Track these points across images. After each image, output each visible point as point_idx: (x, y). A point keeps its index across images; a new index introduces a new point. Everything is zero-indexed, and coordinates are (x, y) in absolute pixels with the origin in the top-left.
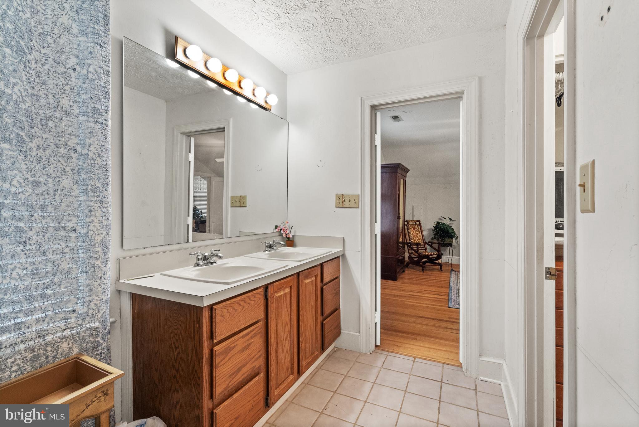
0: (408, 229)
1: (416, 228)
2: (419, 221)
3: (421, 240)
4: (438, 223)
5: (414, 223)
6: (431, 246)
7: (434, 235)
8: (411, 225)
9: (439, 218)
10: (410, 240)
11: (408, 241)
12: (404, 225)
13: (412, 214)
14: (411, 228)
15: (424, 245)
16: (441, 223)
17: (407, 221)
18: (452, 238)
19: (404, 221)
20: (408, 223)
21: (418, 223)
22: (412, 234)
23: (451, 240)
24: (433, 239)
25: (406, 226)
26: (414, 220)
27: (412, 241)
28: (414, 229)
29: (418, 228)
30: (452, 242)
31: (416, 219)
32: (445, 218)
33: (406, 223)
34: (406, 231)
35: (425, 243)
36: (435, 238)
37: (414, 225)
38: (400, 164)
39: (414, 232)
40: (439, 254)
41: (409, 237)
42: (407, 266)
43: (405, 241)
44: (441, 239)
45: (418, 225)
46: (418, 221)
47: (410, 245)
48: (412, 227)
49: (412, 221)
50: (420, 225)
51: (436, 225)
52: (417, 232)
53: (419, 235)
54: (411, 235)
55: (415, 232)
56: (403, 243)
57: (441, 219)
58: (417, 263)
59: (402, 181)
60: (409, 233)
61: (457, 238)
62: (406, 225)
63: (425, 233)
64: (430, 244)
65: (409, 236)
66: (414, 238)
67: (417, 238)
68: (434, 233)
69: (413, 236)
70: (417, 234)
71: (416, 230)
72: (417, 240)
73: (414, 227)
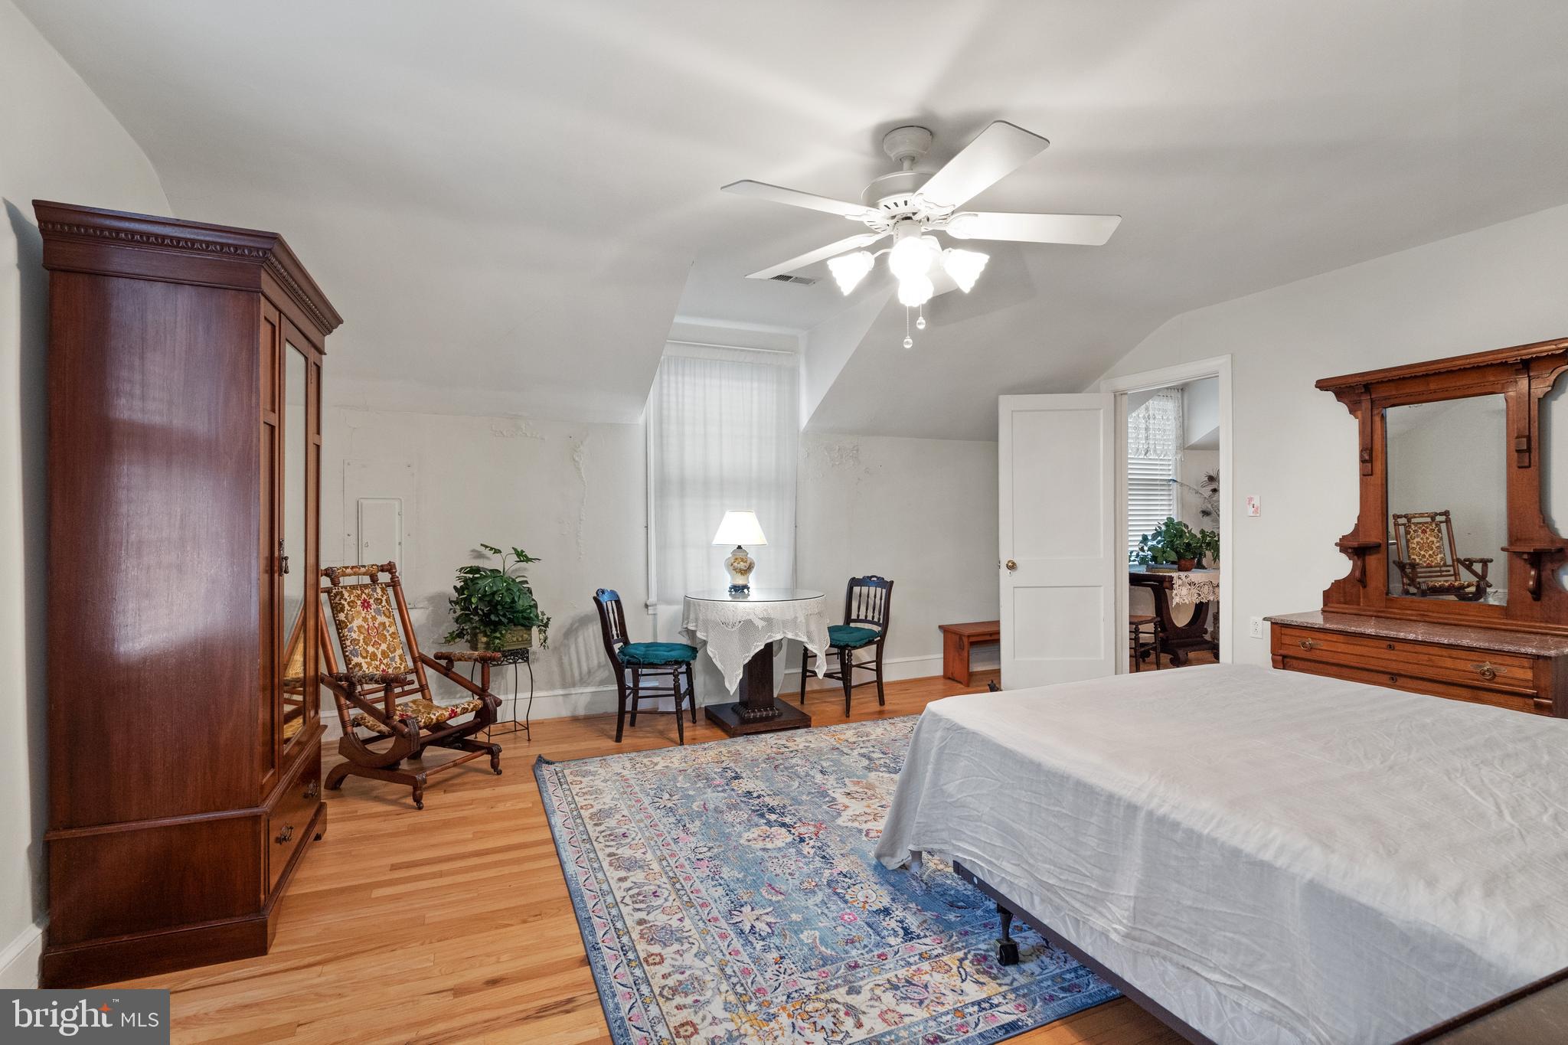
0: (336, 609)
1: (378, 601)
2: (390, 568)
3: (399, 652)
4: (474, 570)
5: (367, 580)
6: (447, 672)
7: (457, 620)
8: (353, 587)
9: (473, 551)
10: (347, 661)
11: (342, 668)
12: (312, 588)
13: (353, 539)
14: (352, 604)
15: (416, 671)
16: (485, 570)
17: (329, 573)
18: (529, 628)
19: (314, 570)
20: (335, 583)
21: (384, 577)
22: (360, 627)
23: (526, 636)
24: (452, 637)
25: (324, 597)
26: (367, 561)
27: (359, 665)
28: (366, 605)
29: (388, 601)
30: (529, 642)
31: (373, 557)
32: (497, 551)
33: (325, 582)
34: (326, 611)
35: (420, 659)
36: (460, 635)
37: (366, 586)
38: (274, 238)
39: (365, 619)
40: (485, 705)
41: (343, 647)
42: (335, 784)
43: (323, 669)
44: (486, 635)
45: (388, 585)
46: (382, 569)
47: (347, 688)
48: (358, 597)
49: (356, 570)
50: (394, 584)
51: (465, 581)
52: (381, 619)
53: (392, 630)
54: (355, 636)
55: (374, 618)
56: (311, 684)
57: (479, 556)
58: (387, 768)
59: (294, 362)
60: (340, 626)
61: (546, 625)
62: (328, 591)
63: (417, 616)
64: (443, 662)
65: (342, 639)
66: (371, 649)
67: (384, 646)
68: (459, 613)
69: (361, 641)
70: (381, 629)
71: (378, 611)
72: (383, 653)
73: (364, 596)
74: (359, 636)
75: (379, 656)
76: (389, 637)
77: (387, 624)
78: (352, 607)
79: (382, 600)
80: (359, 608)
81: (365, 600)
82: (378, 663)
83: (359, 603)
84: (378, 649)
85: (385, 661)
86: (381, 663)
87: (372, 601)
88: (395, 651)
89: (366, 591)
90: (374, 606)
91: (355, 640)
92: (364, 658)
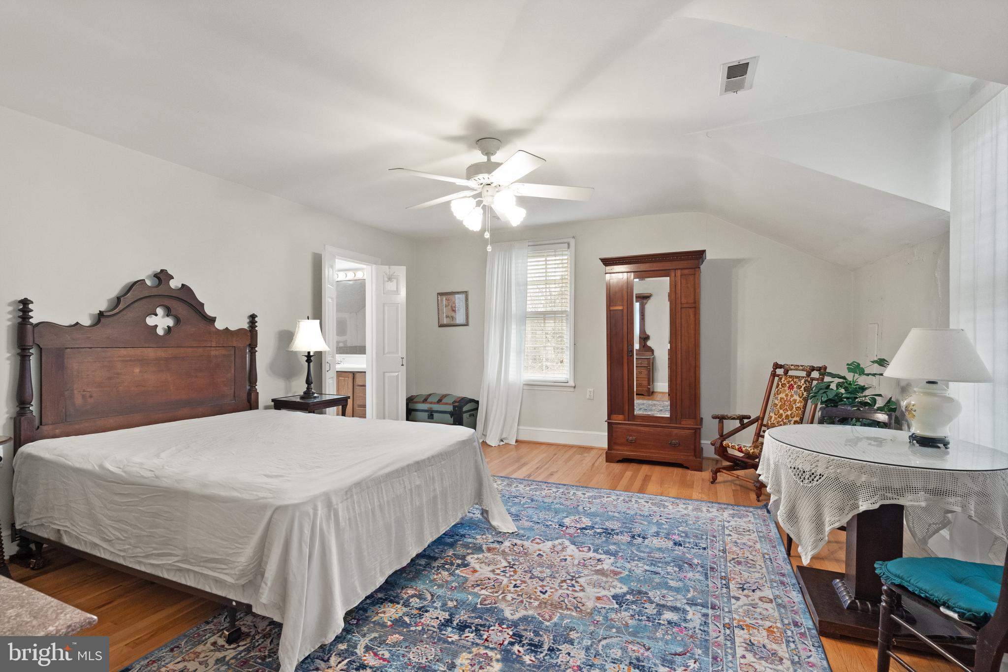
0: (777, 386)
1: (799, 387)
8: (791, 377)
10: (769, 414)
14: (783, 385)
17: (784, 366)
20: (786, 372)
22: (781, 398)
27: (771, 417)
28: (791, 387)
33: (780, 371)
39: (787, 395)
48: (789, 382)
49: (799, 368)
52: (796, 397)
53: (798, 405)
54: (777, 402)
55: (792, 396)
65: (772, 402)
66: (781, 411)
67: (789, 413)
69: (778, 406)
70: (793, 402)
71: (796, 393)
72: (787, 416)
73: (792, 382)
74: (779, 403)
75: (784, 417)
76: (794, 408)
77: (797, 401)
78: (783, 387)
79: (801, 387)
80: (786, 388)
81: (792, 384)
82: (780, 420)
83: (788, 385)
84: (785, 413)
85: (785, 421)
86: (782, 420)
87: (795, 386)
88: (793, 417)
89: (795, 380)
90: (795, 389)
91: (776, 404)
92: (775, 415)
